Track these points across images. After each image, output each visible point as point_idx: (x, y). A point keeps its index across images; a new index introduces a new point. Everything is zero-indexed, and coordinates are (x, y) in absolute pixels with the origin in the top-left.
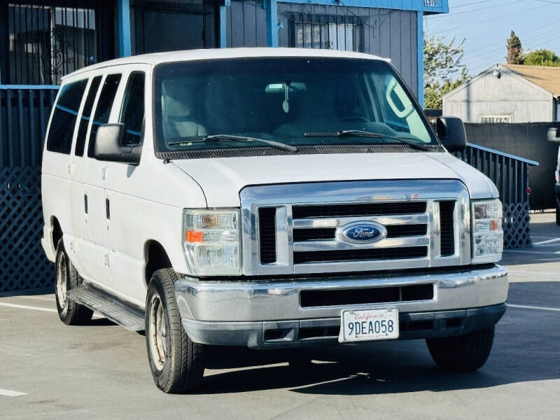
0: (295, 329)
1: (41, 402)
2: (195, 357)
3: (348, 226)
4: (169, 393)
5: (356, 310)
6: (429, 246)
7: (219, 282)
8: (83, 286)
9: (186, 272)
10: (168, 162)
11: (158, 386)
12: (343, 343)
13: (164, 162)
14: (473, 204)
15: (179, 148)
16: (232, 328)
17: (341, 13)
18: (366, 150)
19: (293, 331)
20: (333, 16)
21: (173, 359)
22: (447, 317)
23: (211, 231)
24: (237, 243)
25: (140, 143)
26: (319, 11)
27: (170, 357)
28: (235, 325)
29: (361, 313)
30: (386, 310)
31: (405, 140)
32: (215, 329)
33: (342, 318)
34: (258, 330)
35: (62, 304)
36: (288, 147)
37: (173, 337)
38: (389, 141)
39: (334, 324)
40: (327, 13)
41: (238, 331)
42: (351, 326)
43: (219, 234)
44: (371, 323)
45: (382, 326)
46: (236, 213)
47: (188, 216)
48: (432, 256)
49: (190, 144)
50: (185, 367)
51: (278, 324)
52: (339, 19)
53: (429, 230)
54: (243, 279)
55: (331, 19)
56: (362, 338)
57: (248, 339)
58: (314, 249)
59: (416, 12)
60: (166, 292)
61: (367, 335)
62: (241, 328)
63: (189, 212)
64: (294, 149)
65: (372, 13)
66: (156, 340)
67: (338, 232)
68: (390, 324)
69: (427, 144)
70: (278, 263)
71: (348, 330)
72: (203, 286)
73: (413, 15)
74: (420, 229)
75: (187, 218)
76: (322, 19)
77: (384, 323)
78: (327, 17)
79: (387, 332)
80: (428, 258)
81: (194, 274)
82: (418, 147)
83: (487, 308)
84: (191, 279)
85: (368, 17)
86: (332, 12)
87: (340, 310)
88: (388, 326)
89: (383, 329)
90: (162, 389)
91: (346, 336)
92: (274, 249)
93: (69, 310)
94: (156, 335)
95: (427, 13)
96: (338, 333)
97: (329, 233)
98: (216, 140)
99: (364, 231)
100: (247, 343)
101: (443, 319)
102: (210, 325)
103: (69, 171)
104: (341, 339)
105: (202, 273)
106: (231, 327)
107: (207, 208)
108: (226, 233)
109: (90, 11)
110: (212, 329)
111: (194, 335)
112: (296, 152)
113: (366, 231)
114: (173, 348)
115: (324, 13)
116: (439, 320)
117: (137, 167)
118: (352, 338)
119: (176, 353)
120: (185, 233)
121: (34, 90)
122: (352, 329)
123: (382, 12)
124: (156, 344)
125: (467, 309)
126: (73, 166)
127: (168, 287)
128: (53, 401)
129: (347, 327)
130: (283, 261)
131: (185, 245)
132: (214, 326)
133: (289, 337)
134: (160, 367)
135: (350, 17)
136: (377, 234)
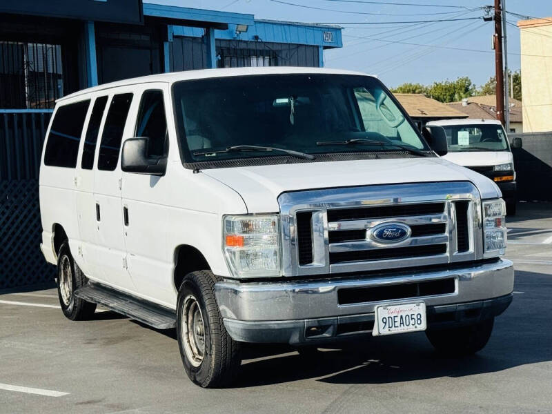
0: (334, 325)
1: (89, 402)
2: (234, 354)
3: (378, 227)
4: (207, 387)
5: (390, 305)
6: (448, 243)
7: (260, 283)
8: (89, 286)
9: (228, 275)
10: (198, 172)
11: (196, 382)
12: (376, 337)
13: (194, 172)
14: (483, 203)
15: (204, 159)
16: (276, 327)
17: (259, 47)
18: (374, 156)
19: (332, 327)
20: (254, 50)
21: (213, 356)
22: (467, 308)
23: (250, 235)
24: (276, 247)
25: (165, 155)
26: (242, 46)
27: (210, 355)
28: (278, 324)
29: (393, 308)
30: (415, 305)
31: (405, 147)
32: (261, 328)
33: (376, 314)
34: (300, 328)
35: (65, 301)
36: (305, 155)
37: (213, 336)
38: (390, 148)
39: (369, 320)
40: (249, 47)
41: (281, 329)
42: (385, 321)
43: (260, 238)
44: (402, 317)
45: (412, 319)
46: (275, 218)
47: (229, 222)
48: (451, 252)
49: (214, 155)
50: (224, 364)
51: (318, 321)
52: (258, 53)
53: (447, 229)
54: (282, 280)
55: (252, 52)
56: (394, 331)
57: (290, 337)
58: (347, 250)
59: (318, 47)
60: (204, 293)
61: (399, 328)
62: (285, 326)
63: (228, 218)
64: (311, 157)
65: (284, 47)
66: (188, 338)
67: (369, 233)
68: (419, 316)
69: (421, 150)
70: (315, 264)
71: (382, 325)
72: (245, 289)
73: (316, 49)
74: (440, 228)
75: (228, 224)
76: (245, 53)
77: (413, 317)
78: (249, 50)
79: (416, 324)
80: (447, 254)
81: (235, 276)
82: (415, 153)
83: (499, 299)
84: (231, 281)
85: (281, 51)
86: (253, 47)
87: (373, 306)
88: (416, 319)
89: (412, 322)
90: (200, 385)
91: (379, 329)
92: (311, 250)
93: (74, 307)
94: (188, 333)
95: (325, 48)
96: (372, 328)
97: (360, 234)
98: (239, 150)
99: (392, 231)
100: (289, 340)
101: (463, 311)
102: (256, 325)
103: (76, 183)
104: (375, 333)
105: (242, 276)
106: (274, 325)
107: (248, 214)
108: (265, 237)
109: (57, 46)
110: (257, 328)
111: (236, 334)
112: (314, 160)
113: (394, 231)
114: (213, 346)
115: (246, 47)
116: (460, 311)
117: (162, 177)
118: (385, 332)
119: (216, 351)
120: (225, 237)
121: (17, 114)
122: (385, 323)
123: (291, 47)
124: (189, 342)
125: (483, 300)
126: (79, 179)
127: (205, 288)
128: (100, 401)
129: (381, 322)
130: (319, 262)
131: (226, 249)
132: (259, 325)
133: (328, 333)
134: (196, 364)
135: (267, 51)
136: (403, 234)
